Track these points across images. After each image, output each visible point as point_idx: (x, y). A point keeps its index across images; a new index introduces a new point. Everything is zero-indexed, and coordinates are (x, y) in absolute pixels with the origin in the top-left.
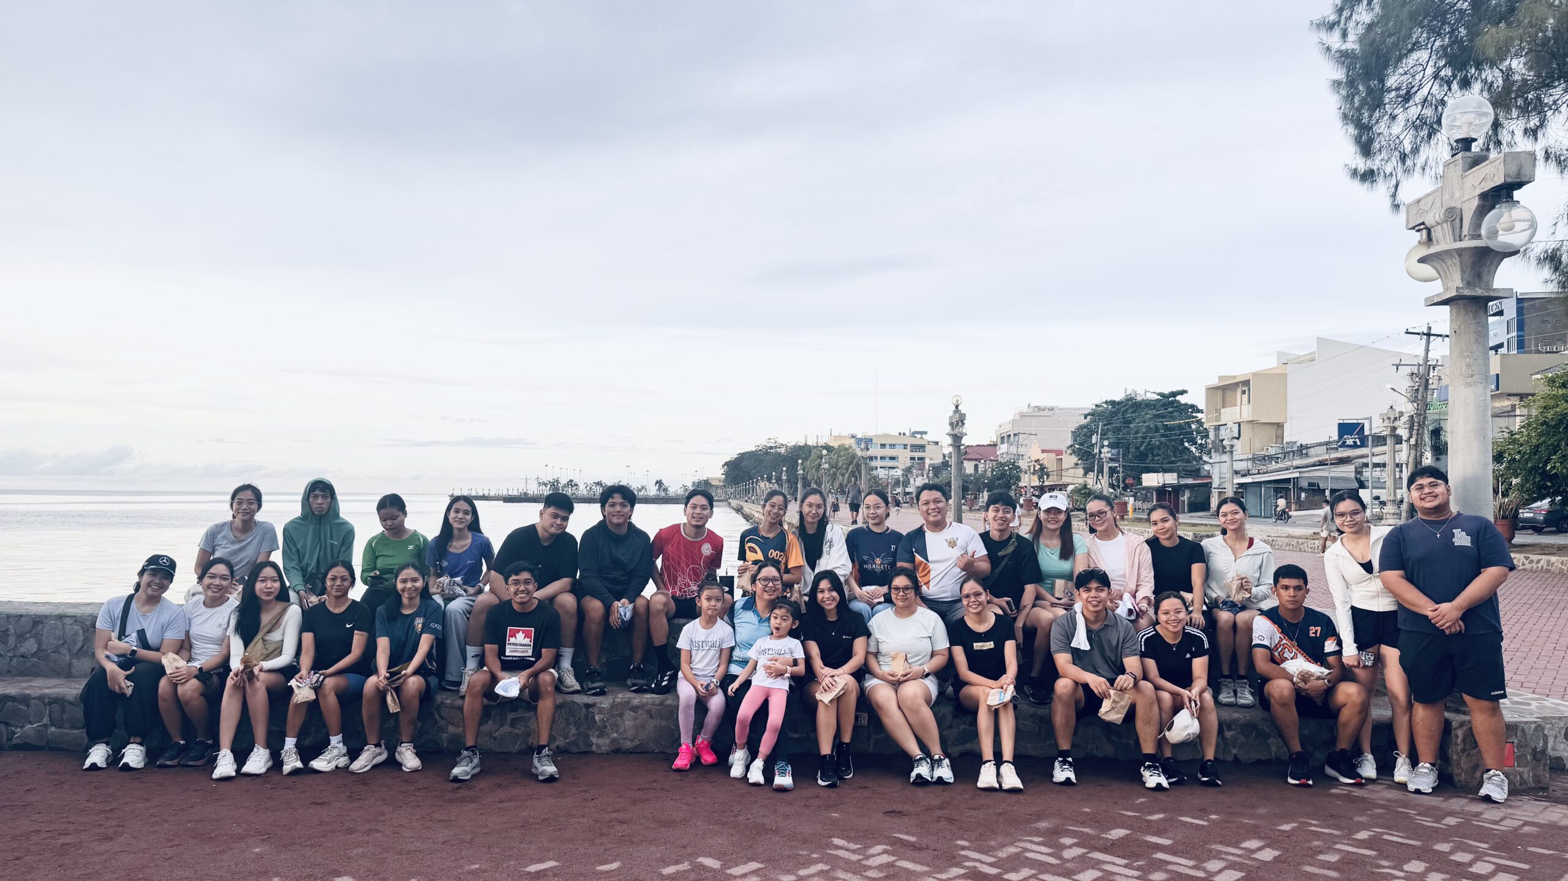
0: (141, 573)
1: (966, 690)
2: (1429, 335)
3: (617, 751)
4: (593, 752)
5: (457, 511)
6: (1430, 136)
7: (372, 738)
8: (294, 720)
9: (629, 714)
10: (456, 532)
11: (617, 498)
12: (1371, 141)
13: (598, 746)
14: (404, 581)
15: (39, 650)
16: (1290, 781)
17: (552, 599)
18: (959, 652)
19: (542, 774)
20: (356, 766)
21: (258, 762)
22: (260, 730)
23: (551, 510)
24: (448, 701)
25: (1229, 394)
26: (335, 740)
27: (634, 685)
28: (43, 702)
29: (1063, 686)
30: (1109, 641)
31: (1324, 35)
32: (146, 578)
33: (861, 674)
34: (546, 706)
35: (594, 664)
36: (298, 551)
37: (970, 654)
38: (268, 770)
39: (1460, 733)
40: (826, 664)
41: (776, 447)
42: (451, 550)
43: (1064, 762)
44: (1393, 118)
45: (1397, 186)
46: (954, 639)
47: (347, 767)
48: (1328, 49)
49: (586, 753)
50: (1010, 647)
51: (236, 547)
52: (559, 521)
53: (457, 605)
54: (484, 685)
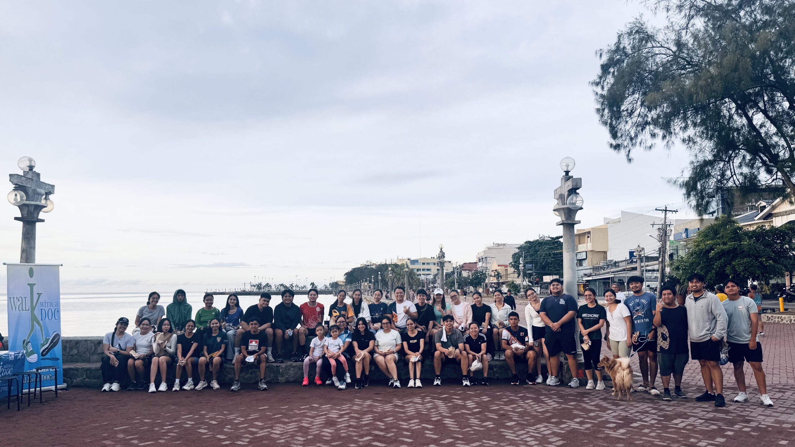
0: (117, 324)
1: (408, 356)
2: (666, 211)
3: (288, 382)
4: (279, 383)
5: (231, 299)
6: (642, 130)
7: (202, 378)
8: (178, 372)
9: (292, 369)
10: (231, 307)
11: (288, 294)
12: (616, 132)
13: (281, 380)
14: (213, 324)
15: (78, 353)
16: (512, 384)
17: (264, 330)
18: (405, 344)
19: (262, 388)
20: (197, 388)
21: (163, 387)
22: (164, 377)
23: (263, 299)
24: (228, 366)
25: (582, 238)
26: (190, 380)
27: (293, 359)
28: (84, 370)
29: (437, 353)
30: (454, 339)
31: (595, 88)
32: (119, 325)
33: (372, 352)
34: (263, 365)
35: (279, 353)
36: (172, 315)
37: (409, 344)
38: (167, 390)
39: (565, 366)
40: (359, 349)
41: (371, 265)
42: (229, 313)
43: (437, 379)
44: (627, 122)
45: (629, 151)
46: (403, 340)
47: (194, 389)
48: (597, 93)
49: (277, 383)
50: (422, 341)
51: (150, 314)
52: (266, 303)
53: (231, 332)
54: (241, 359)
